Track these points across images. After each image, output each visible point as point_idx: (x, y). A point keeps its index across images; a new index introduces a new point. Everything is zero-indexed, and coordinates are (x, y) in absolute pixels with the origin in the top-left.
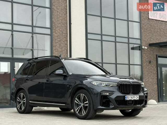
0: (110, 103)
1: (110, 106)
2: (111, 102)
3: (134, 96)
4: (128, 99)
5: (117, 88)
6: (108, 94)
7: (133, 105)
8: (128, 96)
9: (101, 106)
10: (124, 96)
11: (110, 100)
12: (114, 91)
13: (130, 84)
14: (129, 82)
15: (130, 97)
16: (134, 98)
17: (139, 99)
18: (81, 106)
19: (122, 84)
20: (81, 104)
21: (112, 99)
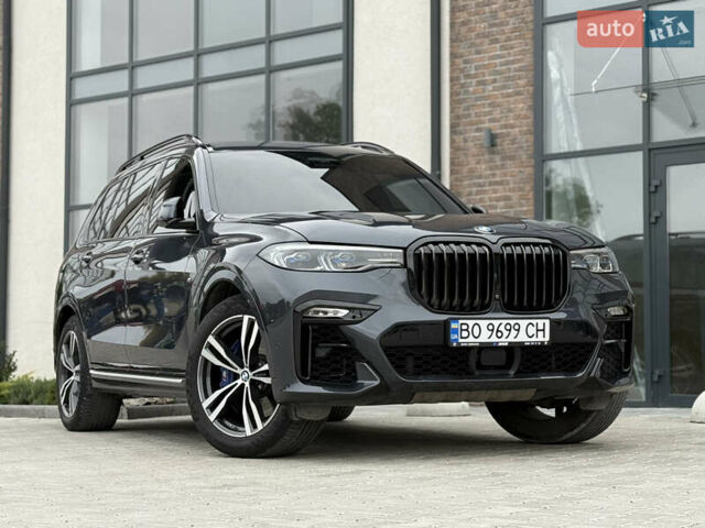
0: (357, 364)
1: (356, 378)
2: (363, 359)
3: (512, 322)
4: (471, 339)
5: (401, 276)
6: (342, 313)
7: (512, 372)
8: (471, 323)
9: (305, 382)
10: (446, 324)
11: (358, 347)
12: (375, 297)
13: (483, 256)
14: (479, 245)
15: (478, 331)
16: (514, 333)
17: (547, 338)
18: (239, 382)
19: (429, 256)
20: (239, 371)
21: (365, 340)
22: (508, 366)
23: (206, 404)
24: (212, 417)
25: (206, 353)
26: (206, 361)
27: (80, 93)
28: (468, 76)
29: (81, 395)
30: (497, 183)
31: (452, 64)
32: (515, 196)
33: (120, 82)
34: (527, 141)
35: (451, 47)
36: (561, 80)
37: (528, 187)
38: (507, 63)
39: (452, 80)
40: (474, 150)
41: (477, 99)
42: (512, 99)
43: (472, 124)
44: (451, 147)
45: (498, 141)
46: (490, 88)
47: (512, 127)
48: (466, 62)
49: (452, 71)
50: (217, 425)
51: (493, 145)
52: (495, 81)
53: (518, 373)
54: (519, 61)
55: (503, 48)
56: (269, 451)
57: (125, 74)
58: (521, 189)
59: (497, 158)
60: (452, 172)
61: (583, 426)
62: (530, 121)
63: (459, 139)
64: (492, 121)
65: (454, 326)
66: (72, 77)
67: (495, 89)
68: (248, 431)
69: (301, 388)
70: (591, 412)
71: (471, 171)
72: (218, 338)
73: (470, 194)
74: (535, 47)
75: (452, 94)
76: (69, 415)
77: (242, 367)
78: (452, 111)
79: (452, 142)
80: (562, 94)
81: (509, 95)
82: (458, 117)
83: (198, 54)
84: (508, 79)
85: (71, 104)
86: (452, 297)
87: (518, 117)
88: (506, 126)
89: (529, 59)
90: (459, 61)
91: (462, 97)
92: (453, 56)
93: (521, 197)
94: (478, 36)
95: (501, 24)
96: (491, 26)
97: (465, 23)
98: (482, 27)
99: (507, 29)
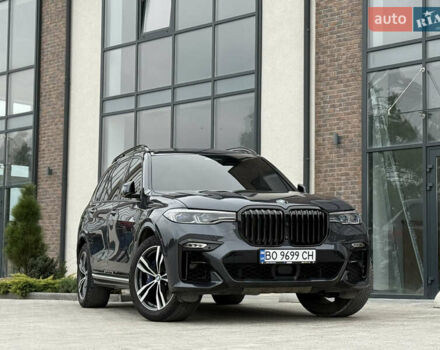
0: (211, 273)
1: (210, 280)
2: (214, 270)
3: (295, 251)
4: (272, 260)
5: (233, 227)
6: (204, 245)
7: (295, 278)
8: (271, 251)
9: (184, 282)
10: (258, 252)
11: (212, 264)
12: (221, 237)
13: (279, 216)
14: (277, 210)
15: (275, 256)
16: (295, 257)
17: (314, 260)
18: (155, 281)
19: (249, 216)
20: (155, 275)
21: (215, 260)
22: (293, 274)
23: (139, 293)
24: (142, 300)
25: (139, 266)
26: (139, 270)
27: (108, 110)
28: (325, 102)
29: (88, 287)
30: (342, 165)
31: (316, 95)
32: (351, 173)
33: (130, 103)
34: (358, 141)
35: (316, 85)
36: (378, 105)
37: (359, 168)
38: (347, 95)
40: (329, 146)
41: (330, 116)
42: (350, 116)
43: (327, 130)
44: (316, 143)
45: (342, 140)
46: (338, 109)
47: (350, 132)
48: (325, 94)
49: (317, 99)
50: (144, 304)
51: (339, 143)
52: (340, 105)
53: (299, 278)
54: (355, 93)
55: (346, 86)
56: (169, 318)
57: (133, 99)
58: (355, 169)
59: (342, 150)
60: (316, 159)
61: (345, 307)
62: (360, 129)
63: (321, 139)
64: (339, 129)
65: (262, 253)
66: (103, 101)
67: (340, 110)
68: (159, 307)
69: (182, 285)
70: (348, 300)
71: (327, 157)
72: (145, 258)
73: (326, 171)
75: (316, 113)
76: (82, 298)
77: (156, 273)
78: (316, 122)
79: (316, 140)
81: (349, 114)
82: (319, 126)
83: (174, 88)
84: (348, 104)
85: (103, 116)
86: (262, 237)
87: (353, 127)
88: (346, 132)
89: (359, 93)
90: (320, 93)
91: (322, 114)
92: (317, 90)
93: (355, 174)
94: (331, 79)
95: (344, 72)
96: (339, 73)
97: (324, 71)
98: (333, 74)
99: (347, 75)
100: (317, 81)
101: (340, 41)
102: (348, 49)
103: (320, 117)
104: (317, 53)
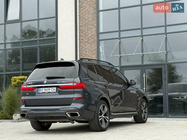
28: (83, 50)
36: (102, 52)
39: (79, 51)
41: (85, 55)
42: (92, 55)
46: (88, 53)
49: (79, 49)
52: (89, 51)
54: (94, 47)
55: (91, 45)
57: (3, 45)
67: (89, 53)
74: (97, 45)
75: (79, 54)
80: (103, 55)
84: (92, 51)
89: (96, 47)
90: (81, 47)
91: (82, 54)
92: (80, 46)
94: (85, 42)
95: (90, 40)
96: (88, 40)
97: (82, 39)
98: (86, 40)
99: (91, 41)
100: (79, 43)
101: (88, 29)
102: (91, 32)
103: (81, 55)
104: (79, 33)
